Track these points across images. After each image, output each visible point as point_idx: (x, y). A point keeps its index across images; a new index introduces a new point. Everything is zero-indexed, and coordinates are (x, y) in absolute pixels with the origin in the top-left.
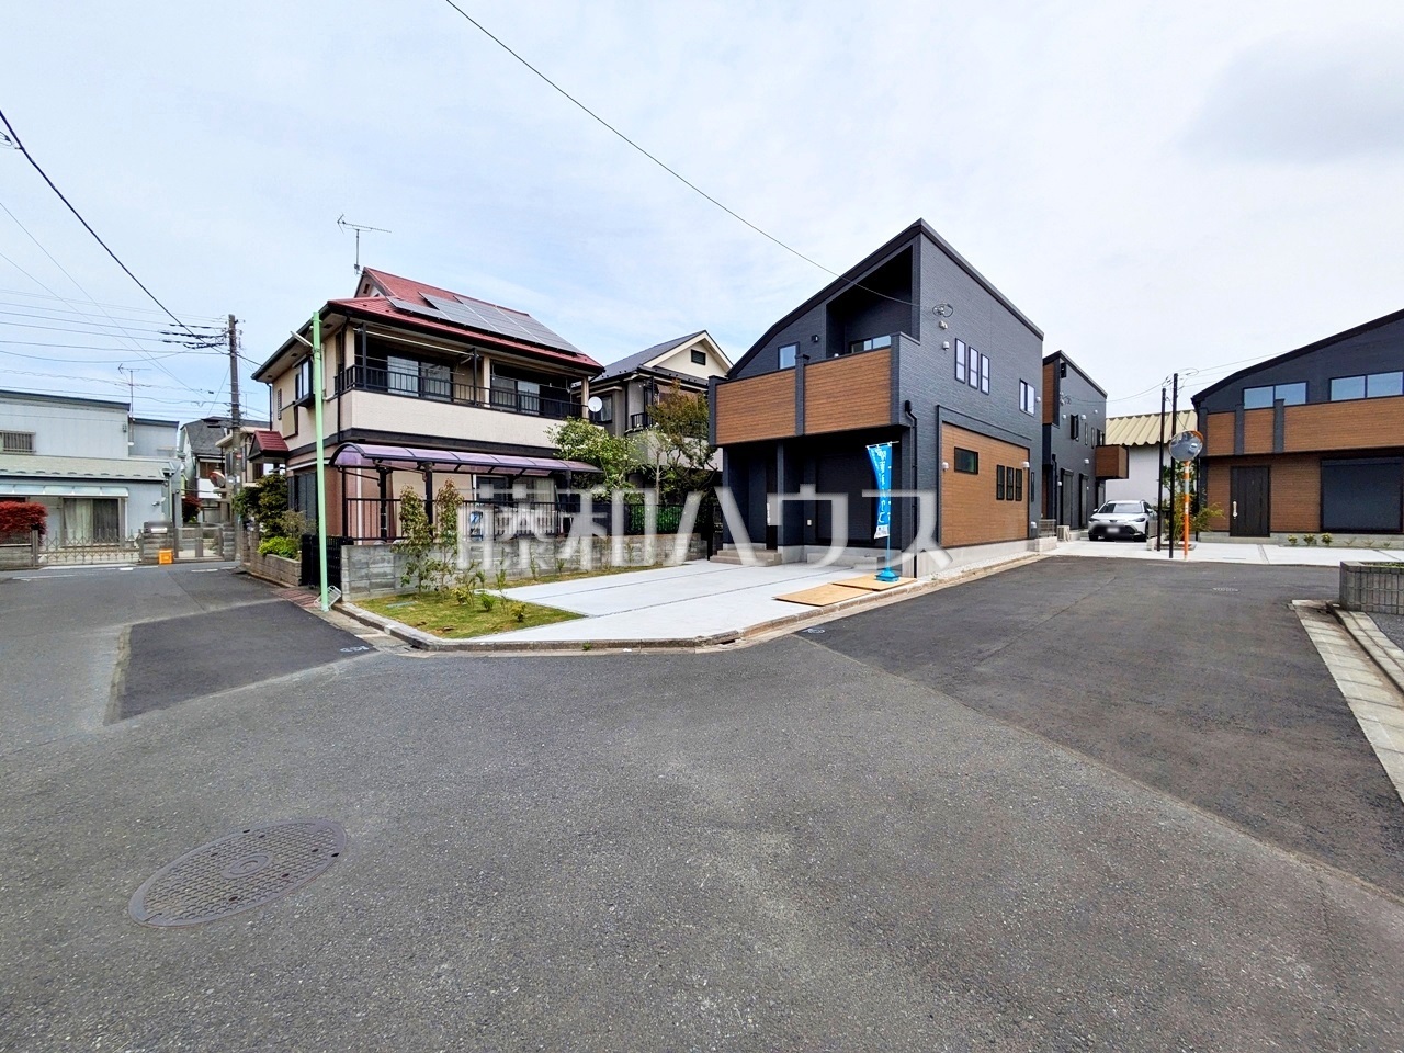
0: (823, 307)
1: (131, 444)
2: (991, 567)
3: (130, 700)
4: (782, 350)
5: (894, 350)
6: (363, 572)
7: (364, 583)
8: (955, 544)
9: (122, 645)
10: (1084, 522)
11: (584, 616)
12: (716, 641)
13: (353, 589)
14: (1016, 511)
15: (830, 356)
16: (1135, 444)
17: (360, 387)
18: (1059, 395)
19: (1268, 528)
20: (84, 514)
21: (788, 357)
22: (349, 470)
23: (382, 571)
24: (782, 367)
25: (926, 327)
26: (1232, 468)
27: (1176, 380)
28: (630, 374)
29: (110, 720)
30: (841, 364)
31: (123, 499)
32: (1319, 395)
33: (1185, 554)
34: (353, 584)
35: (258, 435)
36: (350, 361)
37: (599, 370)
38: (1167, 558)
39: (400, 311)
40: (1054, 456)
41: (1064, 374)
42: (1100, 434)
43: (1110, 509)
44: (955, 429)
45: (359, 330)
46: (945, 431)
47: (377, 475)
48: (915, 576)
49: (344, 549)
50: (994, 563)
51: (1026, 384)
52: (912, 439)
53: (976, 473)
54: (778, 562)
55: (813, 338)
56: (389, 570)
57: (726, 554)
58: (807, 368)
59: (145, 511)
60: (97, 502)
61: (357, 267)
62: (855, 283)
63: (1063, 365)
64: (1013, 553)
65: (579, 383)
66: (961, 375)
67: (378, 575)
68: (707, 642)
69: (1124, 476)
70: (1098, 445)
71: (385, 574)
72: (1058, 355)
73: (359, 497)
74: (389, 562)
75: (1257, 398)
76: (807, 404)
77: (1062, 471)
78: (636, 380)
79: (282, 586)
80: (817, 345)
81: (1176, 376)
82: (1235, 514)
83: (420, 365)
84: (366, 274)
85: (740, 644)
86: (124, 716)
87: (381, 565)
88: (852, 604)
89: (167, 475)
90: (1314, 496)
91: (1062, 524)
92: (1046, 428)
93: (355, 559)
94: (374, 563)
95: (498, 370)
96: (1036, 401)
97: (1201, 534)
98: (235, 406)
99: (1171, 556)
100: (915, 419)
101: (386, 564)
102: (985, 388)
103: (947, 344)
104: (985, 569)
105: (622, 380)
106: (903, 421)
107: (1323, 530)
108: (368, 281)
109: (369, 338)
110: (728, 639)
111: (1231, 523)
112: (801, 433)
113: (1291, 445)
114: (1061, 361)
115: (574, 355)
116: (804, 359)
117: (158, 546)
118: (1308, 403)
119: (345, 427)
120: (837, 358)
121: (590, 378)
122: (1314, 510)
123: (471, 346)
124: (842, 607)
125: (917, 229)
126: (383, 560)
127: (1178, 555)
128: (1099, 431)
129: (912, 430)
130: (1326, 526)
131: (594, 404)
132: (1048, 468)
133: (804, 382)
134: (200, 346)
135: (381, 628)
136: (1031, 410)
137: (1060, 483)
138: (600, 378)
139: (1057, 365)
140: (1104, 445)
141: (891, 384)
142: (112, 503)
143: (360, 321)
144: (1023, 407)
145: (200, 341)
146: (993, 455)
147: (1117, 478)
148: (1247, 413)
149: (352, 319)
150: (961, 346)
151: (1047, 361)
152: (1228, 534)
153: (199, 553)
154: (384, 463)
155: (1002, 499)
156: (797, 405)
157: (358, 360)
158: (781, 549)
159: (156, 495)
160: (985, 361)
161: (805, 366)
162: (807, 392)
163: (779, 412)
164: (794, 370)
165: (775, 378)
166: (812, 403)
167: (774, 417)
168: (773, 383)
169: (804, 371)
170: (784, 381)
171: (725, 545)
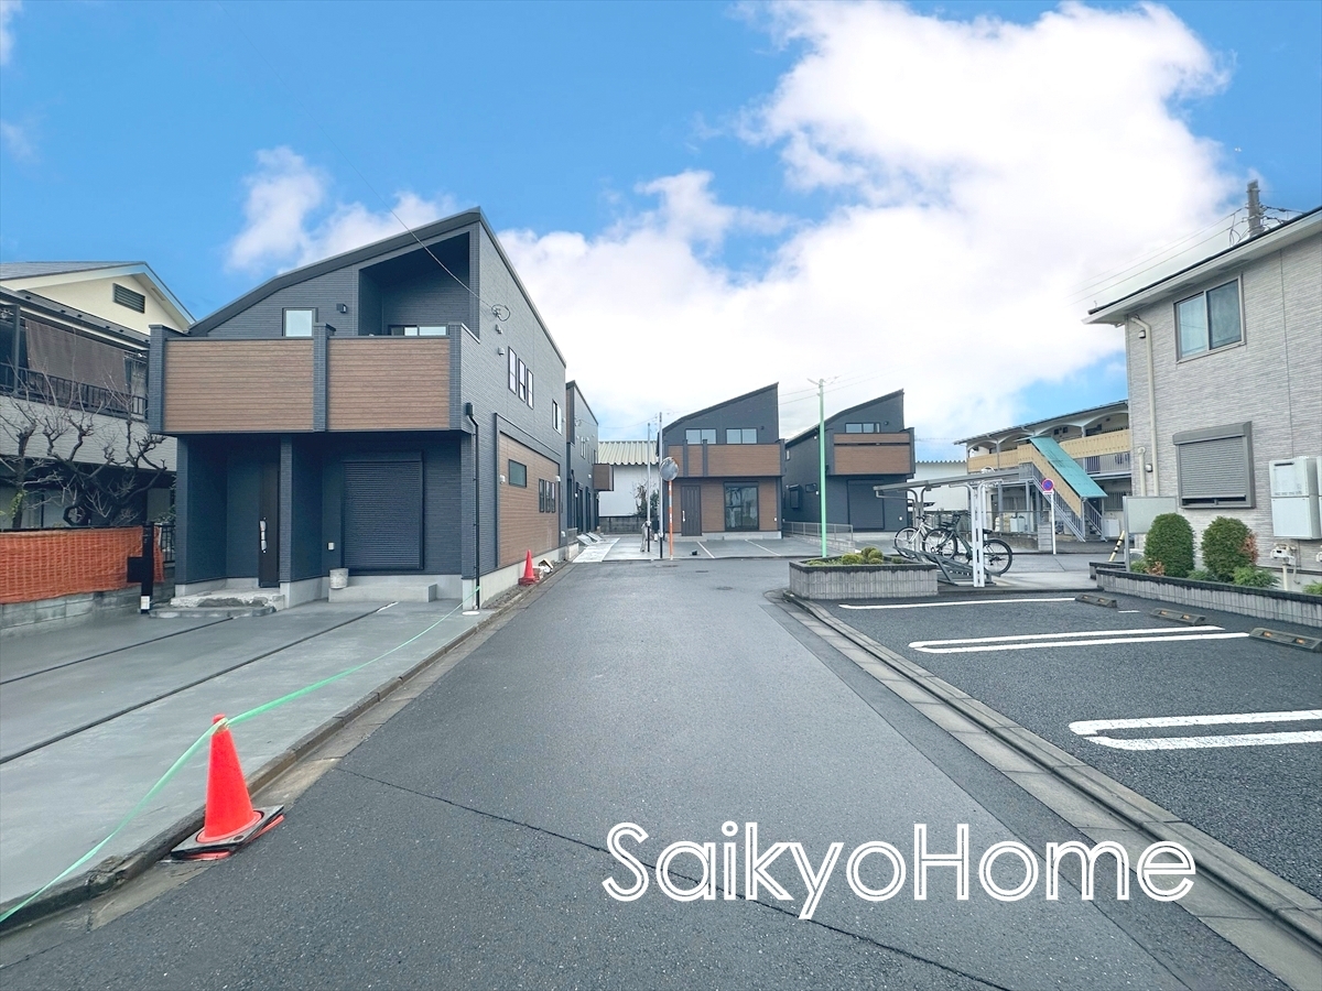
0: (355, 270)
4: (288, 312)
5: (453, 337)
14: (552, 522)
15: (363, 334)
21: (299, 323)
24: (290, 335)
25: (486, 324)
26: (682, 486)
30: (380, 347)
32: (721, 438)
42: (596, 454)
44: (509, 440)
46: (502, 440)
51: (557, 406)
52: (474, 449)
53: (525, 487)
55: (339, 306)
58: (333, 342)
66: (513, 387)
70: (595, 463)
76: (333, 389)
80: (343, 317)
82: (684, 519)
90: (721, 507)
96: (562, 421)
100: (477, 425)
102: (530, 403)
103: (502, 351)
106: (466, 427)
107: (726, 530)
112: (321, 428)
114: (575, 388)
116: (327, 330)
118: (718, 443)
120: (373, 338)
128: (594, 452)
129: (474, 439)
133: (328, 361)
136: (560, 429)
139: (573, 391)
140: (598, 464)
144: (554, 425)
146: (536, 469)
147: (607, 490)
148: (689, 448)
150: (512, 356)
151: (568, 387)
155: (543, 512)
156: (316, 390)
158: (286, 587)
160: (530, 376)
161: (328, 339)
162: (333, 374)
163: (286, 395)
164: (312, 342)
165: (279, 348)
166: (339, 390)
167: (278, 401)
168: (275, 353)
169: (327, 346)
170: (295, 353)
171: (180, 589)
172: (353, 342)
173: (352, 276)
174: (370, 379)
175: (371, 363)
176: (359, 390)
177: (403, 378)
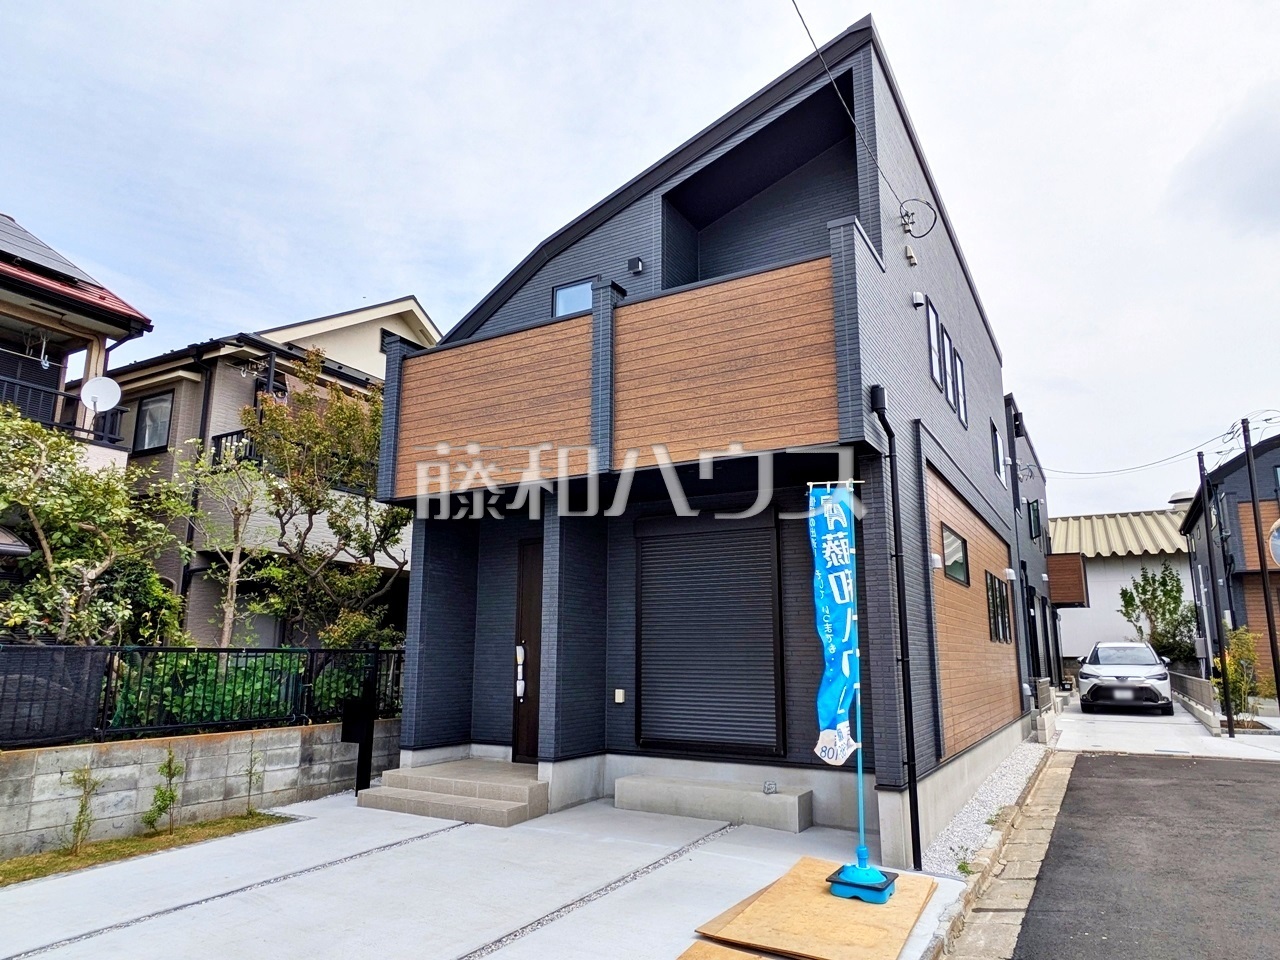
0: (654, 197)
4: (559, 291)
8: (957, 749)
14: (1008, 663)
21: (574, 299)
24: (561, 312)
27: (1246, 430)
40: (1024, 565)
44: (938, 481)
46: (929, 481)
48: (916, 862)
51: (995, 429)
52: (886, 484)
53: (968, 583)
54: (538, 808)
55: (633, 263)
57: (403, 783)
58: (622, 311)
66: (936, 372)
69: (1085, 602)
70: (1049, 554)
76: (620, 396)
77: (1033, 590)
80: (642, 279)
81: (1245, 422)
96: (1005, 462)
102: (963, 411)
103: (918, 297)
112: (608, 468)
114: (1015, 411)
115: (68, 280)
116: (613, 298)
133: (613, 345)
136: (1003, 478)
137: (1032, 610)
146: (980, 550)
150: (933, 319)
155: (995, 639)
156: (595, 399)
158: (546, 771)
160: (958, 364)
161: (615, 307)
162: (622, 368)
163: (552, 417)
164: (589, 319)
165: (542, 339)
166: (633, 394)
167: (539, 429)
168: (538, 349)
169: (613, 319)
170: (566, 344)
171: (406, 757)
172: (653, 304)
174: (682, 365)
175: (682, 336)
176: (664, 389)
177: (742, 353)
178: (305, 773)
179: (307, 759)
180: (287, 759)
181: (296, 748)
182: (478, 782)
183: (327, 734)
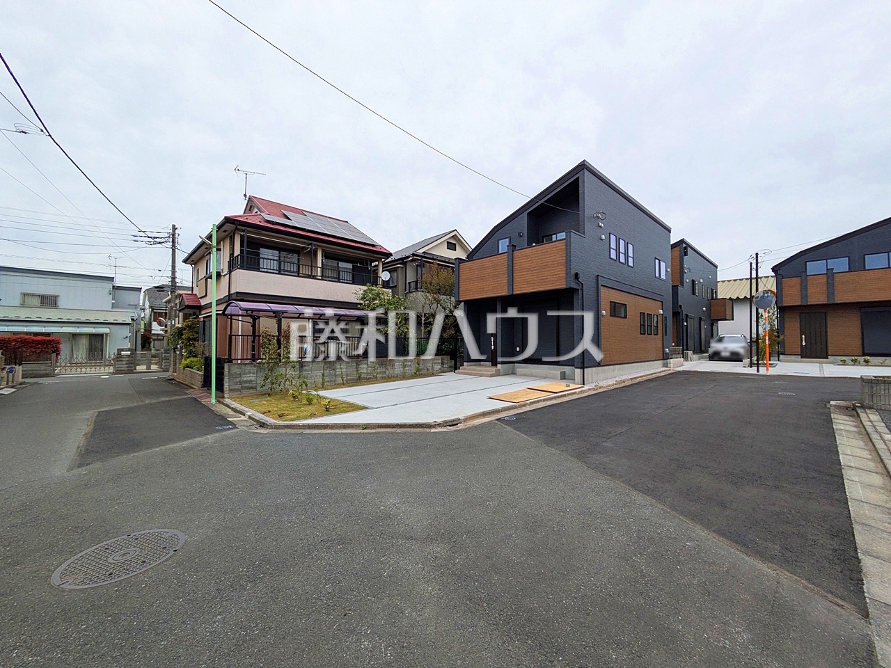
0: (525, 214)
1: (114, 301)
2: (636, 378)
3: (87, 455)
4: (500, 241)
5: (568, 241)
6: (238, 380)
7: (238, 386)
8: (611, 363)
9: (89, 424)
10: (703, 349)
11: (367, 408)
12: (445, 424)
13: (231, 390)
14: (655, 341)
15: (529, 245)
16: (738, 297)
17: (242, 268)
18: (683, 267)
19: (827, 353)
20: (84, 342)
21: (503, 245)
22: (234, 317)
23: (249, 379)
24: (500, 252)
25: (588, 227)
26: (801, 313)
27: (757, 257)
28: (408, 257)
29: (71, 469)
30: (536, 250)
31: (107, 334)
32: (857, 265)
33: (767, 370)
34: (231, 387)
35: (184, 295)
36: (237, 252)
37: (389, 255)
38: (756, 372)
39: (268, 222)
40: (681, 306)
41: (686, 254)
42: (713, 292)
43: (720, 340)
44: (610, 289)
45: (242, 233)
46: (602, 290)
47: (251, 320)
48: (584, 384)
49: (226, 366)
50: (639, 375)
51: (659, 261)
52: (580, 297)
53: (625, 317)
54: (498, 374)
55: (519, 234)
56: (253, 379)
57: (465, 369)
58: (515, 252)
59: (119, 341)
60: (92, 336)
61: (245, 195)
62: (542, 201)
63: (685, 248)
64: (654, 369)
65: (377, 263)
66: (613, 255)
67: (246, 382)
68: (439, 425)
69: (731, 318)
70: (713, 298)
71: (251, 381)
72: (682, 241)
73: (240, 334)
74: (253, 374)
75: (814, 267)
76: (515, 275)
77: (687, 315)
78: (412, 261)
79: (192, 388)
80: (521, 238)
81: (757, 254)
82: (804, 344)
83: (279, 253)
84: (250, 199)
85: (461, 426)
86: (80, 466)
87: (248, 375)
88: (538, 401)
89: (133, 320)
90: (858, 331)
91: (687, 350)
92: (675, 288)
93: (233, 372)
94: (244, 374)
95: (326, 256)
96: (666, 271)
97: (781, 356)
98: (174, 278)
99: (758, 371)
100: (582, 284)
101: (252, 375)
102: (631, 264)
103: (603, 237)
104: (631, 379)
105: (403, 261)
106: (574, 286)
107: (864, 354)
108: (251, 204)
109: (248, 237)
110: (453, 423)
111: (801, 350)
112: (511, 293)
113: (840, 298)
114: (684, 245)
115: (373, 246)
116: (513, 247)
117: (124, 363)
118: (850, 271)
119: (232, 292)
120: (534, 246)
121: (383, 260)
122: (858, 341)
123: (310, 242)
124: (531, 403)
125: (583, 167)
126: (250, 373)
127: (763, 371)
128: (712, 290)
129: (580, 291)
130: (866, 351)
131: (385, 276)
132: (676, 314)
133: (513, 262)
134: (156, 243)
135: (244, 415)
136: (663, 277)
137: (686, 324)
138: (389, 260)
139: (682, 248)
140: (716, 299)
141: (566, 262)
142: (101, 336)
143: (244, 228)
144: (657, 275)
145: (155, 241)
146: (636, 306)
147: (726, 320)
148: (809, 278)
149: (239, 227)
150: (613, 238)
151: (674, 246)
152: (800, 357)
153: (149, 368)
154: (254, 313)
155: (645, 334)
156: (508, 275)
157: (242, 251)
158: (499, 366)
159: (126, 332)
160: (630, 247)
161: (513, 251)
162: (515, 267)
163: (498, 280)
164: (507, 255)
165: (495, 259)
166: (518, 274)
167: (495, 283)
168: (494, 262)
169: (512, 255)
170: (501, 260)
171: (465, 364)
172: (522, 250)
173: (524, 217)
175: (530, 259)
178: (442, 367)
179: (442, 364)
180: (439, 363)
181: (440, 361)
182: (483, 368)
183: (447, 358)
